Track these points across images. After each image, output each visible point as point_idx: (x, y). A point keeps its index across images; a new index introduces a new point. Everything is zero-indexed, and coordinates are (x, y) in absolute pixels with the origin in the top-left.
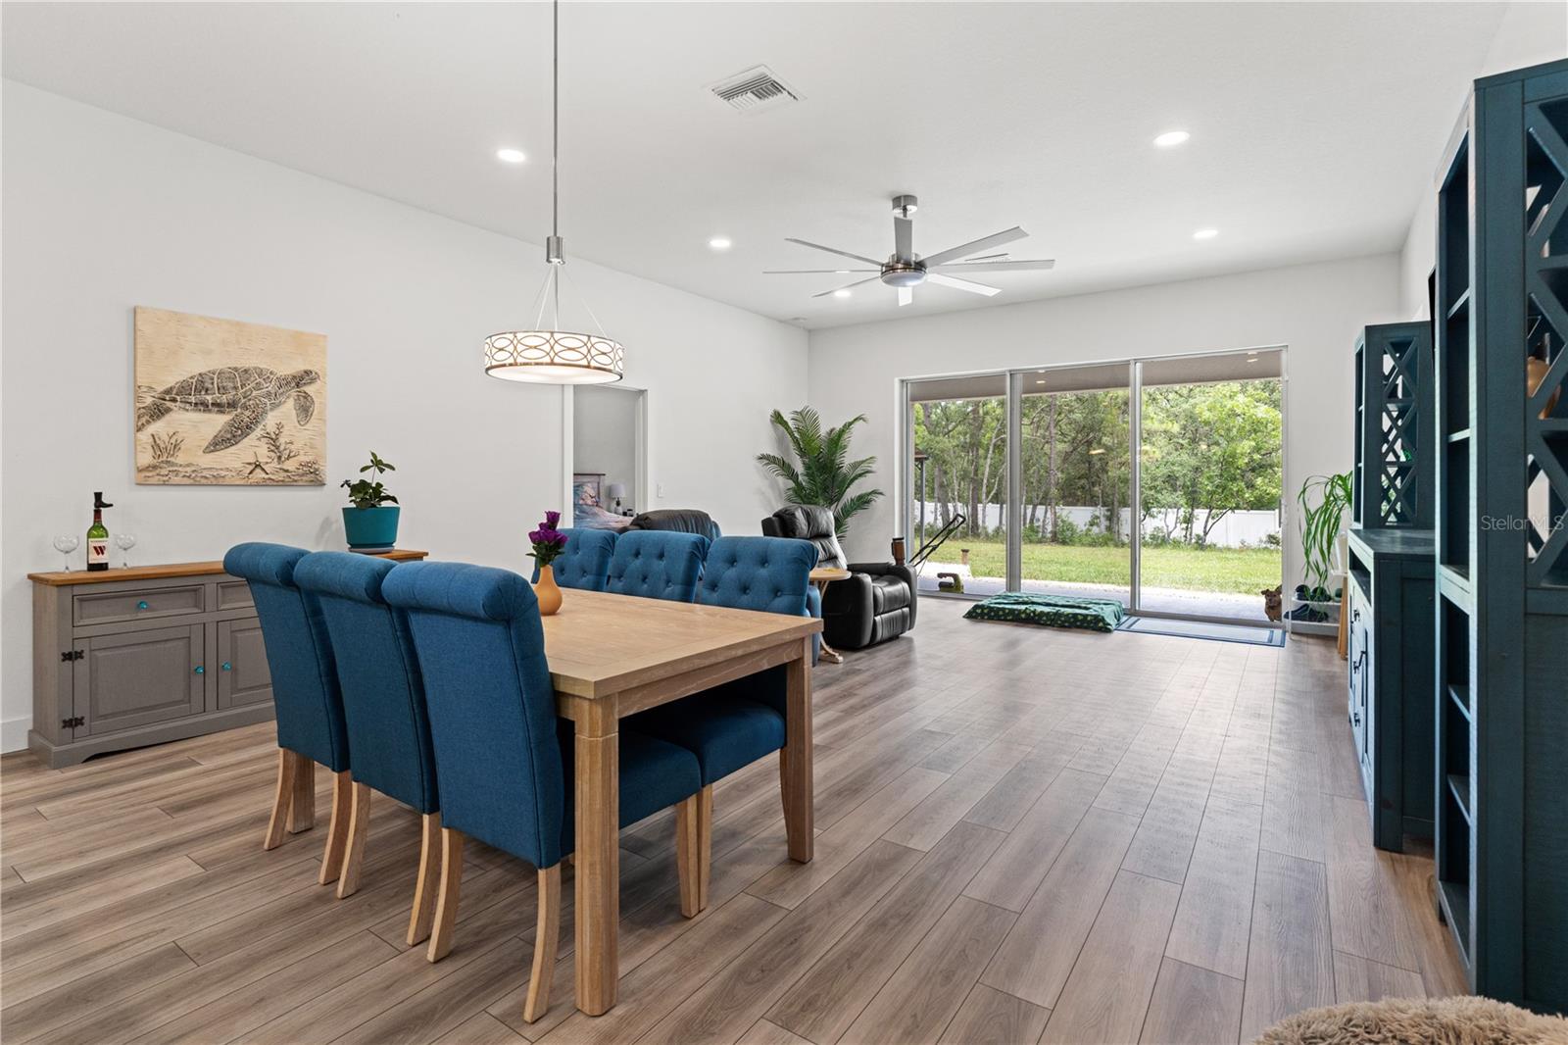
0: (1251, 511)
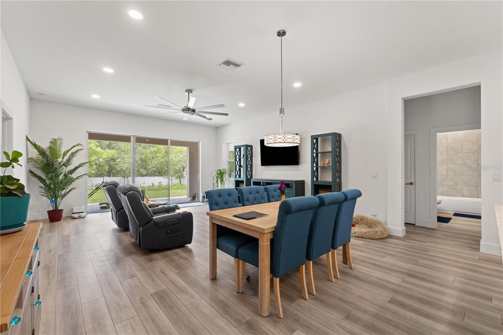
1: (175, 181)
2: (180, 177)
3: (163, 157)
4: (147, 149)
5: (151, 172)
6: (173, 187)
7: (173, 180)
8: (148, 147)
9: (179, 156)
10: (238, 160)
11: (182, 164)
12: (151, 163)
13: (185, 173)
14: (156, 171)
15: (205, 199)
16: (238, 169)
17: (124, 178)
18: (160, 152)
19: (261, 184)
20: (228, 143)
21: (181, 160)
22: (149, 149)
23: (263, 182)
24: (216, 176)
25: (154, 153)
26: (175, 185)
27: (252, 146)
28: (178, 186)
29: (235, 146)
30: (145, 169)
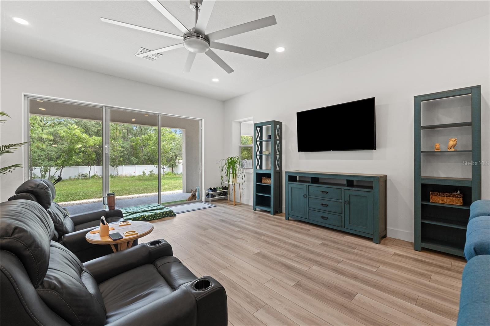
0: (71, 167)
1: (168, 170)
2: (173, 165)
3: (154, 145)
4: (138, 137)
5: (142, 160)
6: (165, 176)
7: (165, 169)
8: (139, 135)
9: (171, 143)
10: (258, 143)
11: (175, 152)
12: (143, 151)
13: (178, 162)
14: (148, 159)
15: (210, 198)
16: (258, 157)
17: (114, 167)
18: (152, 140)
19: (298, 179)
20: (240, 122)
21: (174, 148)
22: (140, 137)
23: (300, 177)
24: (226, 166)
25: (145, 141)
26: (168, 174)
27: (282, 123)
28: (171, 175)
29: (255, 124)
30: (136, 158)
